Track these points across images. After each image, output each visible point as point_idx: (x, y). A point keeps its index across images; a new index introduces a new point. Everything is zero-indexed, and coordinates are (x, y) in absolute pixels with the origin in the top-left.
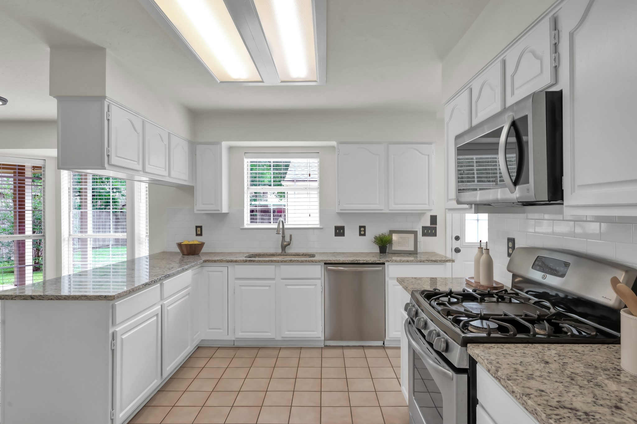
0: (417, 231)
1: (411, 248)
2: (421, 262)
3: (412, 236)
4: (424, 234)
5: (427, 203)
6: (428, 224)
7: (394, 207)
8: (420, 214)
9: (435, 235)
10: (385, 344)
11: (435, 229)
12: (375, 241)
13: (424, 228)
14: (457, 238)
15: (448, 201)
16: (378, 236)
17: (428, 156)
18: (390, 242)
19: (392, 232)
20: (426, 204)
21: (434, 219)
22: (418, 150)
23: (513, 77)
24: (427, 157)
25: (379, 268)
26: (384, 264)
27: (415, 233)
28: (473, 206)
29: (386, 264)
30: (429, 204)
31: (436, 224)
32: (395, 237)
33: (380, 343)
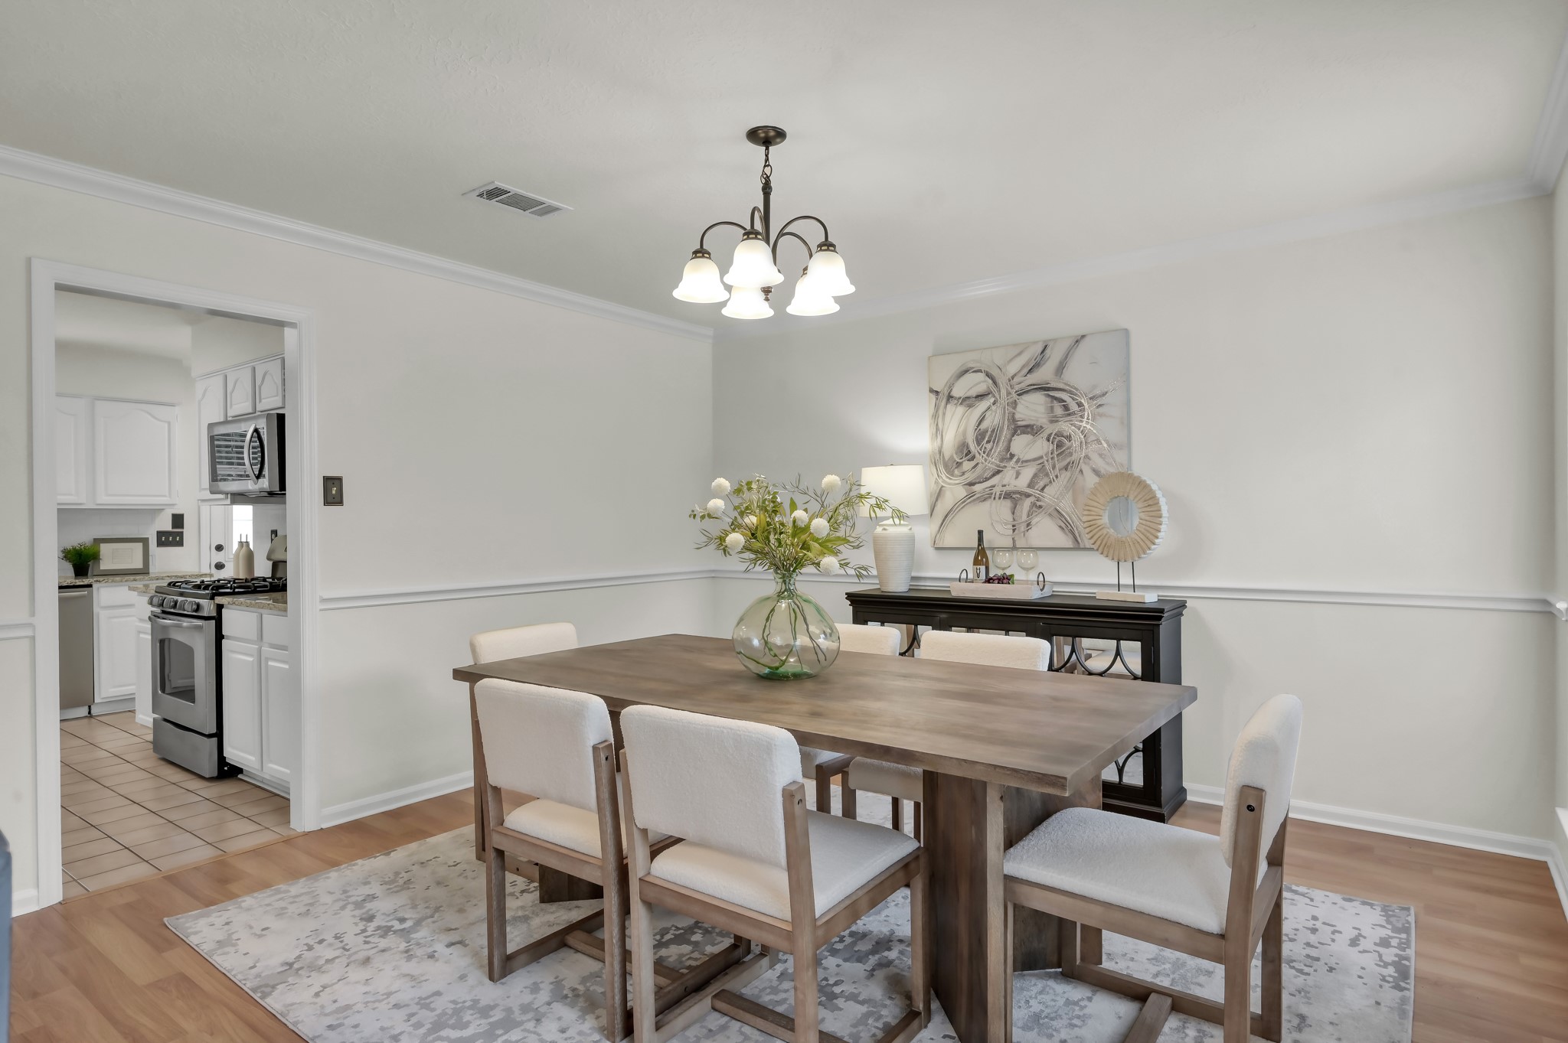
0: (148, 538)
1: (138, 564)
2: (157, 579)
3: (140, 545)
4: (160, 544)
5: (167, 494)
6: (167, 526)
7: (104, 499)
8: (154, 512)
9: (180, 544)
10: (92, 712)
11: (181, 534)
12: (65, 557)
13: (160, 534)
14: (219, 548)
15: (200, 491)
16: (69, 547)
17: (169, 423)
18: (96, 557)
19: (98, 541)
20: (165, 496)
21: (178, 520)
22: (148, 413)
23: (260, 387)
24: (166, 425)
25: (84, 592)
26: (90, 586)
27: (145, 541)
28: (229, 496)
29: (95, 586)
30: (170, 497)
31: (182, 527)
32: (105, 549)
33: (83, 711)
